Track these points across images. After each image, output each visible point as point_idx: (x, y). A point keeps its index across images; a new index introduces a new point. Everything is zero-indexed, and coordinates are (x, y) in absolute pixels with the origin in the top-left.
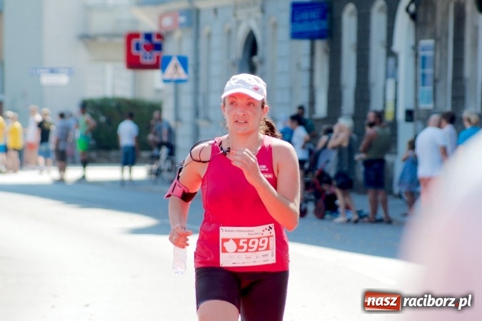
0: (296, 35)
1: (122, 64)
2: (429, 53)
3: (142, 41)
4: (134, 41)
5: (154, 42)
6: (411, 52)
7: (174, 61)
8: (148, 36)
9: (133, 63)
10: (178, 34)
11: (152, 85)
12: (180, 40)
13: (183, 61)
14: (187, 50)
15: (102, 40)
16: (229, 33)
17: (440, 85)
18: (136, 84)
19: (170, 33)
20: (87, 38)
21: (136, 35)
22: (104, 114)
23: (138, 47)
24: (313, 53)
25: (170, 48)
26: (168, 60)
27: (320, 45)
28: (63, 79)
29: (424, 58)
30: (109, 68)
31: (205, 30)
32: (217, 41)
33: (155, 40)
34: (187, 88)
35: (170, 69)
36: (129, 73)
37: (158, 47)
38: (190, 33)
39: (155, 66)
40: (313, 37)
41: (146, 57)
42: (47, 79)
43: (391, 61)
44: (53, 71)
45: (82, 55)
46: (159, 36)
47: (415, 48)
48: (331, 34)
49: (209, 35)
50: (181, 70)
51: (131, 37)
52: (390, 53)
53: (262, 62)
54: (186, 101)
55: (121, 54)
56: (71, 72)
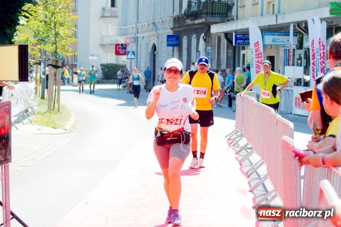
0: (168, 45)
1: (114, 54)
2: (210, 51)
3: (120, 46)
4: (118, 47)
5: (124, 47)
6: (204, 51)
7: (131, 53)
8: (122, 45)
9: (117, 53)
10: (131, 44)
11: (123, 60)
12: (132, 46)
13: (133, 53)
14: (134, 49)
15: (107, 46)
16: (147, 44)
17: (213, 61)
18: (117, 59)
19: (129, 44)
20: (102, 45)
21: (119, 45)
22: (107, 69)
23: (119, 49)
24: (173, 51)
25: (129, 49)
26: (129, 52)
27: (175, 48)
28: (95, 58)
29: (208, 52)
30: (109, 54)
31: (139, 44)
32: (143, 47)
33: (124, 46)
34: (134, 61)
35: (129, 55)
36: (116, 56)
37: (125, 48)
38: (135, 44)
39: (124, 54)
40: (173, 46)
41: (122, 51)
42: (90, 58)
43: (198, 53)
44: (92, 56)
45: (101, 50)
46: (125, 45)
47: (205, 49)
48: (179, 45)
49: (141, 45)
50: (133, 55)
51: (117, 45)
52: (198, 51)
53: (157, 53)
54: (134, 65)
55: (114, 50)
56: (97, 56)
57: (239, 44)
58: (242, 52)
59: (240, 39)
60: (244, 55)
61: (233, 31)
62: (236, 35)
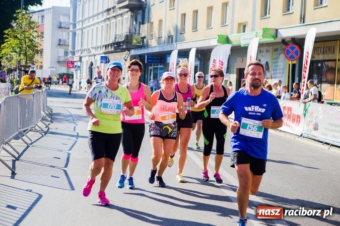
0: (101, 62)
1: (66, 67)
8: (71, 62)
9: (68, 67)
12: (78, 63)
15: (62, 62)
16: (87, 61)
18: (68, 70)
19: (76, 61)
20: (59, 62)
21: (69, 62)
25: (75, 64)
26: (76, 66)
28: (54, 69)
30: (63, 68)
32: (85, 63)
33: (73, 62)
35: (76, 68)
38: (80, 62)
39: (73, 67)
40: (105, 63)
42: (51, 69)
45: (58, 65)
49: (83, 62)
50: (78, 68)
53: (93, 68)
56: (56, 68)
57: (149, 62)
58: (150, 68)
59: (150, 59)
60: (151, 70)
61: (145, 54)
62: (147, 57)
